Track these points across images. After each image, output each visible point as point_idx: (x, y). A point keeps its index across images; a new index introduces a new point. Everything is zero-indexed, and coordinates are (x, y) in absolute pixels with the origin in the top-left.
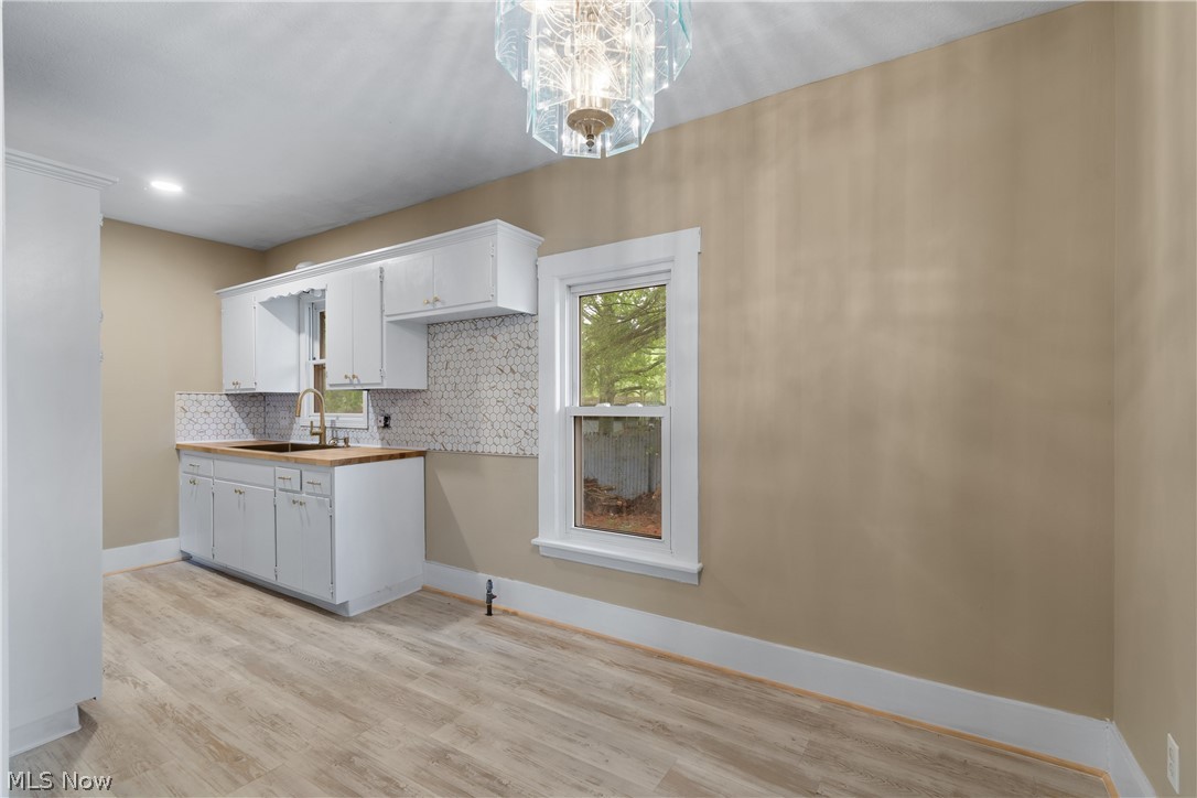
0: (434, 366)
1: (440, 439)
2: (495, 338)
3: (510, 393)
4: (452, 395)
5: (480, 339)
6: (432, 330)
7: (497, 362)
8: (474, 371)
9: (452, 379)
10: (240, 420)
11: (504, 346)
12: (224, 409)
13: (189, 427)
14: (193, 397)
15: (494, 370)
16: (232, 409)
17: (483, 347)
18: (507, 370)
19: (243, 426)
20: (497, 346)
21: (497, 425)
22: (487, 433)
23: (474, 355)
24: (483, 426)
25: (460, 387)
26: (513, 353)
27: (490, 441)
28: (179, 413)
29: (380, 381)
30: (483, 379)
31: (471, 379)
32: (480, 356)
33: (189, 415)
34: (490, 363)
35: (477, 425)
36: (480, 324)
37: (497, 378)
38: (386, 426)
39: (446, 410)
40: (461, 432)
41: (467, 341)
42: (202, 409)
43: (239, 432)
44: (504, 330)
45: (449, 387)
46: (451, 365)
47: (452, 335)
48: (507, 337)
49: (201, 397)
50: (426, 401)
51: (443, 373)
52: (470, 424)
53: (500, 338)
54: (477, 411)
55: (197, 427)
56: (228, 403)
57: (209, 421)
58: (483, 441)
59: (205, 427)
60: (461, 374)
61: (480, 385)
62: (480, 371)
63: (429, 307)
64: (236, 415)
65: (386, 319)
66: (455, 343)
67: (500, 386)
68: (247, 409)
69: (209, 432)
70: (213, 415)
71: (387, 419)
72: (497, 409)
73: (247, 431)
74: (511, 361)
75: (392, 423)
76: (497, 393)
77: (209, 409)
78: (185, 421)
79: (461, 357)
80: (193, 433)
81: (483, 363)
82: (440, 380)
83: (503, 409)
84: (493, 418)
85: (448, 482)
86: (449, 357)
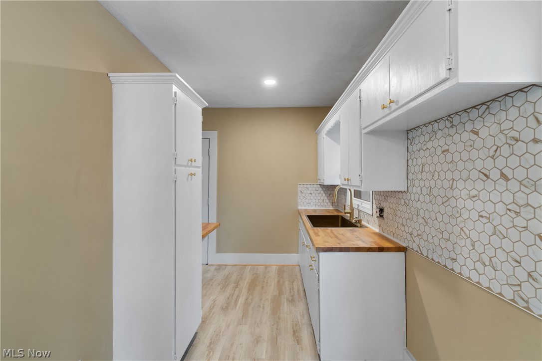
0: (412, 169)
1: (417, 240)
2: (477, 133)
3: (500, 208)
4: (427, 199)
5: (457, 137)
6: (411, 135)
7: (479, 165)
8: (449, 175)
9: (427, 182)
10: (326, 198)
11: (489, 142)
12: (319, 192)
13: (304, 201)
14: (305, 186)
15: (475, 174)
16: (322, 192)
17: (461, 147)
18: (494, 175)
19: (327, 201)
20: (479, 143)
21: (479, 247)
22: (465, 252)
23: (449, 157)
24: (462, 243)
25: (435, 192)
26: (505, 151)
27: (469, 263)
28: (300, 194)
29: (359, 185)
30: (460, 184)
31: (446, 184)
32: (456, 157)
33: (303, 195)
34: (469, 165)
35: (453, 238)
36: (456, 120)
37: (479, 185)
38: (381, 216)
39: (421, 213)
40: (436, 240)
41: (442, 142)
42: (309, 192)
43: (326, 204)
44: (490, 120)
45: (425, 191)
46: (427, 168)
47: (427, 137)
48: (494, 129)
49: (308, 186)
50: (406, 201)
51: (419, 176)
52: (446, 235)
53: (483, 133)
54: (453, 222)
55: (307, 201)
56: (321, 189)
57: (312, 198)
58: (460, 260)
59: (310, 201)
60: (436, 177)
61: (457, 193)
62: (457, 175)
63: (387, 111)
64: (324, 195)
65: (364, 131)
66: (430, 145)
67: (484, 195)
68: (329, 192)
69: (312, 204)
70: (314, 195)
71: (381, 211)
72: (479, 226)
73: (329, 204)
74: (501, 163)
75: (384, 214)
76: (479, 205)
77: (312, 192)
78: (302, 198)
79: (436, 160)
80: (305, 204)
81: (460, 165)
82: (417, 183)
83: (489, 228)
84: (474, 236)
85: (424, 286)
86: (424, 160)
